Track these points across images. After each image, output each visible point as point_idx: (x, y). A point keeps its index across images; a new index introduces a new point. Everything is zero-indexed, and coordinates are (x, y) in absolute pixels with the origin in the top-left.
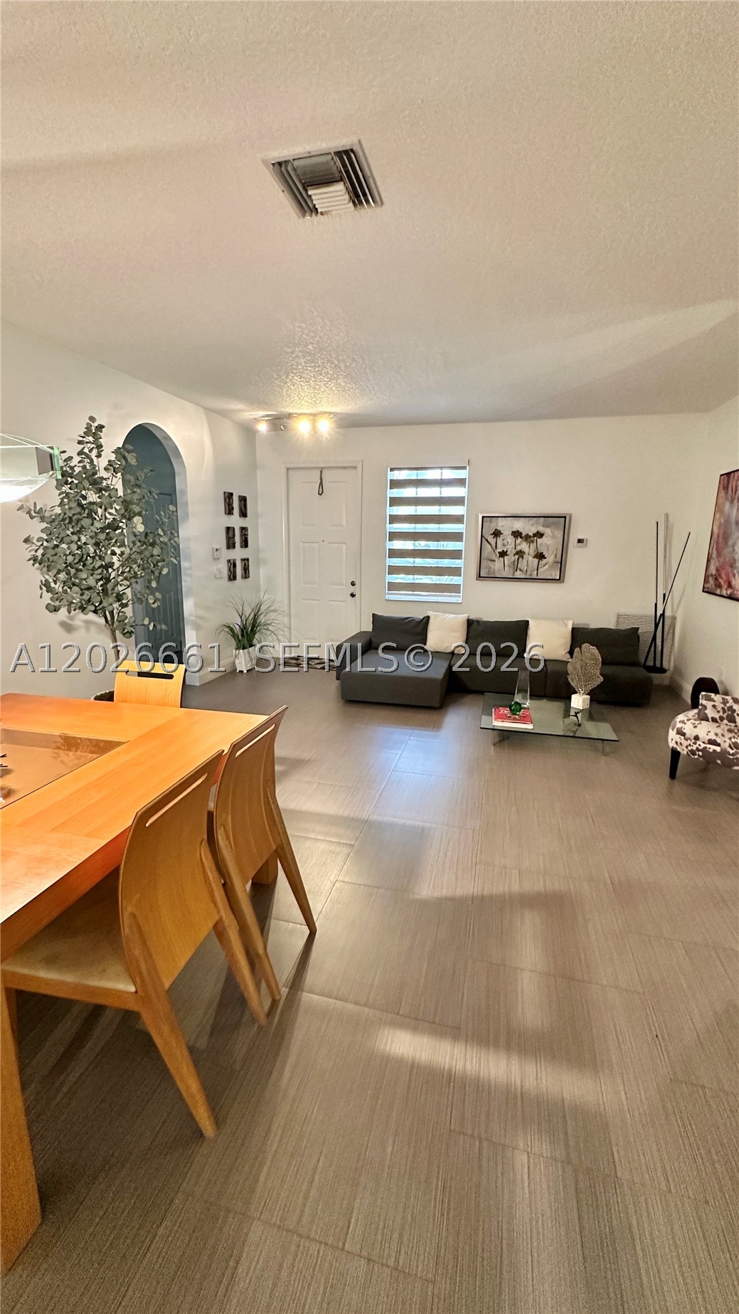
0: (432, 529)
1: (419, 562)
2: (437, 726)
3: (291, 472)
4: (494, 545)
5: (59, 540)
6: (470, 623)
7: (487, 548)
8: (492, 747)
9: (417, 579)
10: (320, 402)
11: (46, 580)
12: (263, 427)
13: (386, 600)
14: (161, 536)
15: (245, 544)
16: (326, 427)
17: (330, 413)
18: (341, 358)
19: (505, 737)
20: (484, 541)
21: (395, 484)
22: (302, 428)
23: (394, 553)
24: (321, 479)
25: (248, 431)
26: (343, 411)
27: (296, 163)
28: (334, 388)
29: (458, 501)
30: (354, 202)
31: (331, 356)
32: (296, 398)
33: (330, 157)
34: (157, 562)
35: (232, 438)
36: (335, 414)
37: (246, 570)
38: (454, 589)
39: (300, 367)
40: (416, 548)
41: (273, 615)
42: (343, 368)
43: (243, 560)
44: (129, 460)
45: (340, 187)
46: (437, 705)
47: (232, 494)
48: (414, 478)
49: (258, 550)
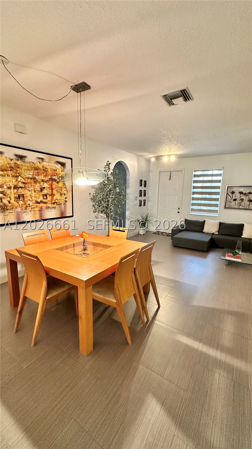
0: (208, 191)
1: (203, 202)
2: (205, 257)
3: (161, 173)
4: (232, 197)
5: (98, 194)
6: (220, 223)
7: (229, 198)
8: (225, 266)
9: (202, 208)
10: (172, 151)
11: (94, 204)
12: (153, 160)
13: (190, 214)
14: (123, 193)
15: (145, 195)
16: (173, 159)
17: (175, 154)
18: (179, 139)
19: (230, 263)
20: (228, 195)
21: (195, 176)
22: (165, 160)
23: (194, 199)
24: (170, 175)
25: (148, 161)
26: (179, 154)
27: (169, 95)
28: (176, 147)
29: (219, 181)
30: (185, 101)
31: (176, 139)
32: (164, 151)
33: (179, 92)
34: (122, 200)
35: (143, 163)
36: (176, 155)
37: (145, 203)
38: (216, 211)
39: (166, 142)
40: (202, 197)
41: (152, 218)
42: (179, 141)
43: (144, 200)
44: (116, 172)
45: (181, 98)
46: (206, 250)
47: (142, 180)
48: (203, 174)
49: (149, 197)
